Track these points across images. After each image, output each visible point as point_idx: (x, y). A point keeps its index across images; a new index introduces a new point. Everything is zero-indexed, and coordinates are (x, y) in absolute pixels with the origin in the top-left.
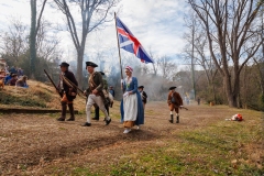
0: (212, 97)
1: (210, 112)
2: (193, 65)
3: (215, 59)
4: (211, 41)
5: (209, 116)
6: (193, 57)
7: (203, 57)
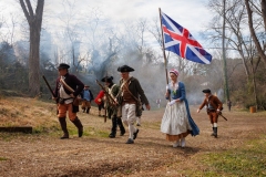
0: (253, 100)
1: (249, 122)
2: (224, 49)
3: (256, 40)
4: (250, 13)
5: (248, 128)
6: (224, 37)
7: (240, 38)
